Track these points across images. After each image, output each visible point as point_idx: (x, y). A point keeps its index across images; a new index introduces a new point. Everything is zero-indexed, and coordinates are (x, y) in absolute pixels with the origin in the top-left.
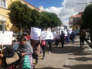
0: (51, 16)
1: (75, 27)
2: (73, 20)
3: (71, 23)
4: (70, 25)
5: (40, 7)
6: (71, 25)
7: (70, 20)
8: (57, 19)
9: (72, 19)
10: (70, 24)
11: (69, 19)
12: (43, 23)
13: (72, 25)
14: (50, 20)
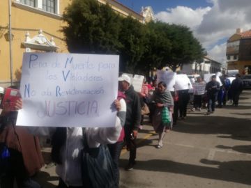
0: (173, 34)
1: (246, 67)
2: (241, 46)
3: (232, 55)
4: (229, 58)
5: (145, 10)
6: (232, 59)
7: (231, 44)
8: (191, 43)
9: (238, 43)
10: (228, 55)
11: (229, 41)
12: (150, 53)
13: (235, 58)
14: (171, 44)
